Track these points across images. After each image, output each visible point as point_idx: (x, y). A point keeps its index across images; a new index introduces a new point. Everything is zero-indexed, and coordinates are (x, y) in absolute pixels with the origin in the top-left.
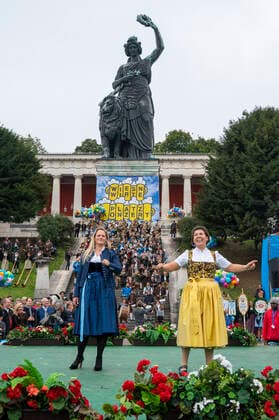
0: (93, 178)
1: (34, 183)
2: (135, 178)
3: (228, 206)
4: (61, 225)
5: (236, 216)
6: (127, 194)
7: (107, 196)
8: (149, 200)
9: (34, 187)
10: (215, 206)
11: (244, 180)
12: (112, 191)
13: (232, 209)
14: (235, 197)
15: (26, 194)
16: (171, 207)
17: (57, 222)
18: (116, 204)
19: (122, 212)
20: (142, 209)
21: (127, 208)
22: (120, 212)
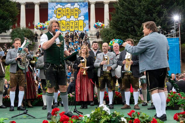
0: (46, 4)
1: (7, 8)
2: (73, 3)
3: (130, 20)
4: (27, 34)
5: (135, 27)
6: (68, 14)
7: (55, 15)
8: (82, 18)
9: (7, 11)
10: (123, 21)
11: (141, 4)
12: (58, 12)
13: (133, 22)
14: (135, 15)
15: (3, 14)
16: (96, 21)
17: (24, 32)
18: (61, 21)
19: (65, 26)
20: (78, 24)
21: (68, 23)
22: (63, 26)
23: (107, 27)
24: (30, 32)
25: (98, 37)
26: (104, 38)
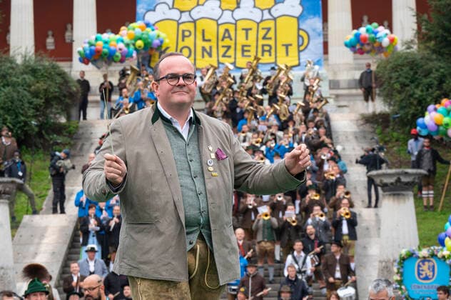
4: (41, 86)
16: (357, 24)
17: (29, 78)
18: (194, 22)
19: (214, 44)
20: (271, 34)
21: (227, 30)
22: (207, 45)
23: (408, 45)
24: (59, 75)
25: (368, 95)
26: (398, 97)
